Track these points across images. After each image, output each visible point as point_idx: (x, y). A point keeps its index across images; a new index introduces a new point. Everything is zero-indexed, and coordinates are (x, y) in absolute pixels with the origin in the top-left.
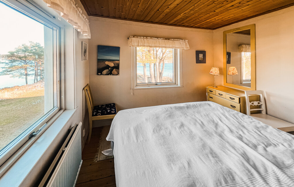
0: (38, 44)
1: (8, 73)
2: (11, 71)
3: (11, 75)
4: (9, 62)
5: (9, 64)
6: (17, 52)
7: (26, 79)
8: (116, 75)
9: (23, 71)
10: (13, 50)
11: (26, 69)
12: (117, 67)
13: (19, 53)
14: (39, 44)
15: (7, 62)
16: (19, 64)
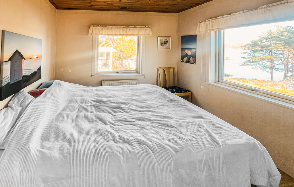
0: (289, 28)
1: (251, 64)
2: (254, 62)
3: (254, 67)
4: (251, 52)
5: (252, 54)
6: (261, 40)
7: (272, 74)
8: (193, 64)
9: (268, 64)
10: (256, 39)
11: (271, 61)
12: (194, 57)
13: (263, 41)
14: (291, 27)
15: (249, 52)
16: (263, 54)
